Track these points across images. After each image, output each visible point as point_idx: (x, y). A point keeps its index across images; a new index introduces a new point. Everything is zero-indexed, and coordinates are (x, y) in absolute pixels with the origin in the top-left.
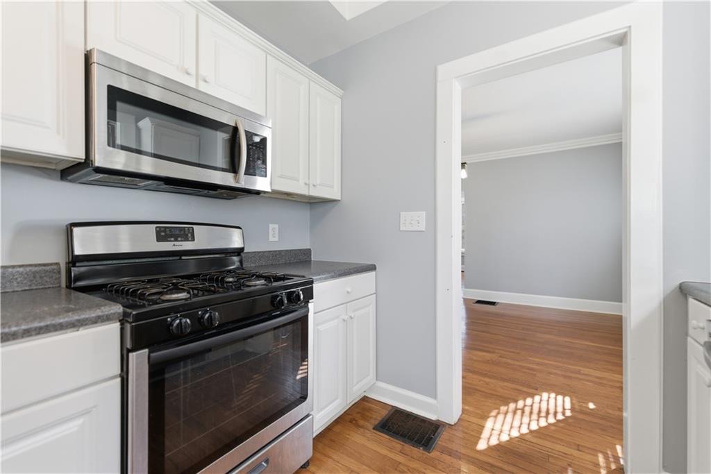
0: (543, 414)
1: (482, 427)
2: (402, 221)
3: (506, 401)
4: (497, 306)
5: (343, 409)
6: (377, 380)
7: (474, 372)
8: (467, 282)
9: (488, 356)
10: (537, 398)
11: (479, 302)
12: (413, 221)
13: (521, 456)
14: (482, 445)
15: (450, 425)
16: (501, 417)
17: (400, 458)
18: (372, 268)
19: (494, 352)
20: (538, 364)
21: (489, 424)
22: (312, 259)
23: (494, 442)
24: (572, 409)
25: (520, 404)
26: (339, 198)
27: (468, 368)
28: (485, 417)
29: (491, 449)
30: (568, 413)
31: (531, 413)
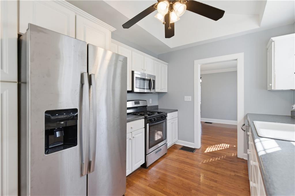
0: (222, 147)
1: (206, 149)
2: (185, 98)
3: (212, 145)
4: (213, 124)
5: (172, 144)
6: (178, 139)
7: (204, 140)
8: (202, 116)
9: (208, 136)
10: (221, 145)
11: (206, 122)
12: (188, 98)
13: (215, 153)
14: (206, 152)
15: (198, 149)
16: (210, 148)
17: (187, 154)
18: (177, 110)
19: (210, 136)
20: (223, 138)
21: (207, 149)
22: (159, 108)
23: (208, 151)
24: (229, 147)
25: (216, 146)
26: (167, 92)
27: (202, 139)
28: (207, 148)
29: (208, 153)
30: (228, 147)
31: (218, 147)
